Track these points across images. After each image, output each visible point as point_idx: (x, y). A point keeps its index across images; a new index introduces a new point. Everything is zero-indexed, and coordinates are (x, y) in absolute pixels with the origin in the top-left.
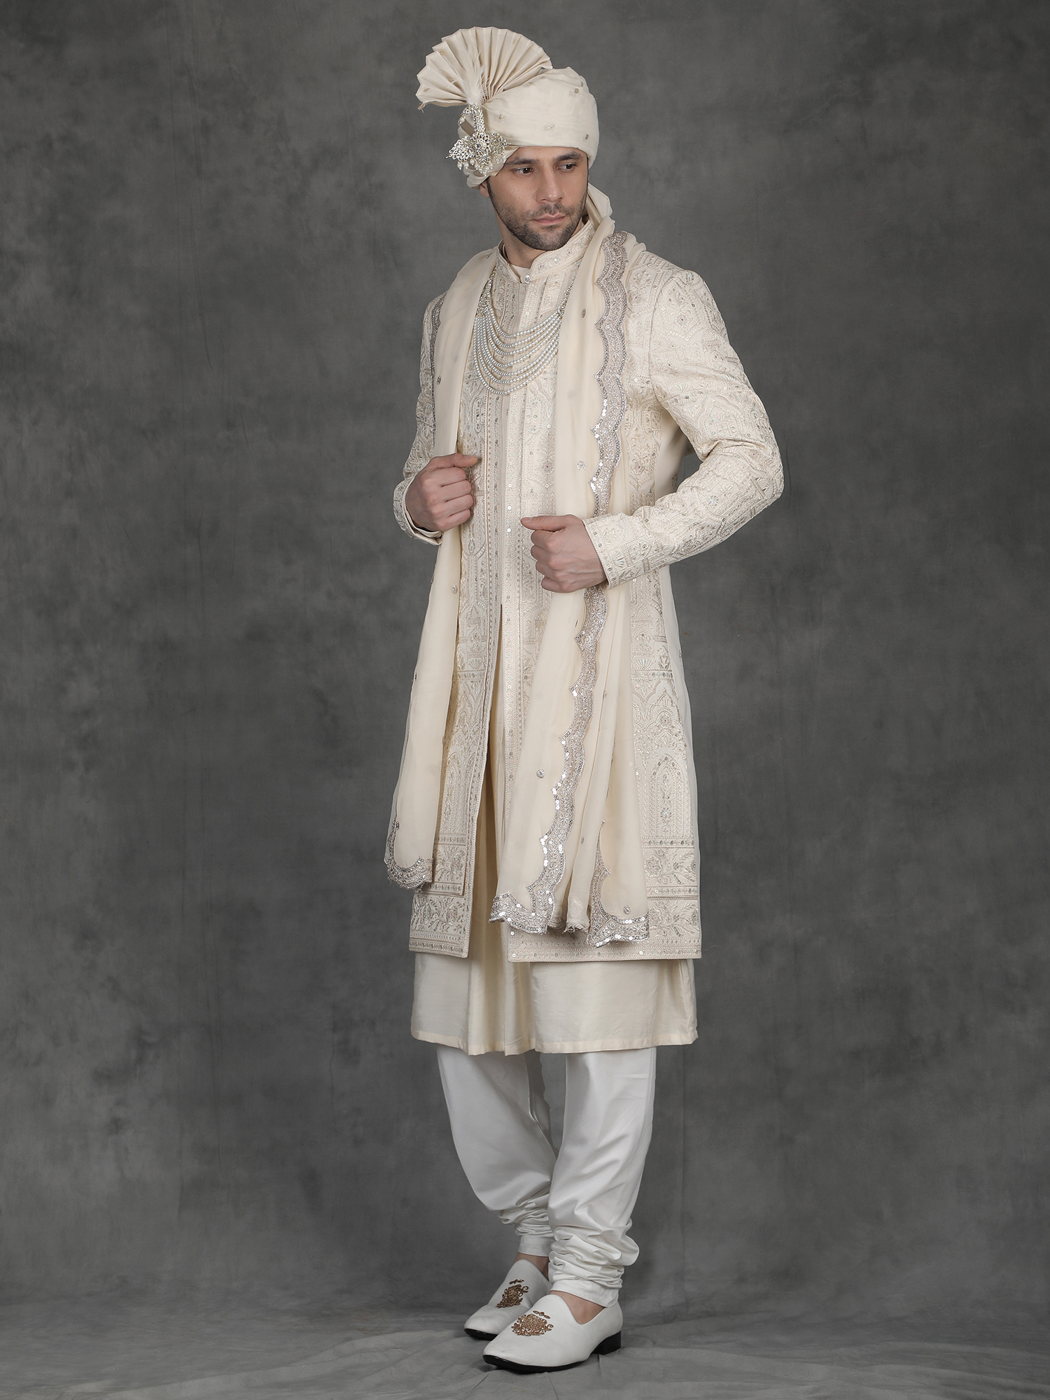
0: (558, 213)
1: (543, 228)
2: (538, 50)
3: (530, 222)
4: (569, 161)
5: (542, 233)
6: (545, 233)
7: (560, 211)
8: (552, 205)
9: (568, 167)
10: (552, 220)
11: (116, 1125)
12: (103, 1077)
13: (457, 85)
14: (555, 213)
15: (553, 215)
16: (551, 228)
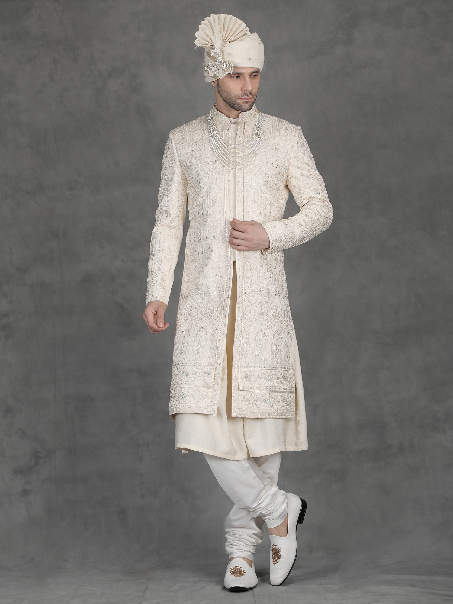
0: (250, 96)
1: (244, 102)
2: (244, 25)
3: (238, 100)
4: (255, 74)
5: (243, 104)
6: (244, 104)
7: (251, 95)
8: (248, 92)
9: (255, 76)
10: (247, 99)
11: (25, 493)
12: (19, 472)
13: (210, 39)
14: (249, 96)
15: (248, 97)
16: (247, 102)
